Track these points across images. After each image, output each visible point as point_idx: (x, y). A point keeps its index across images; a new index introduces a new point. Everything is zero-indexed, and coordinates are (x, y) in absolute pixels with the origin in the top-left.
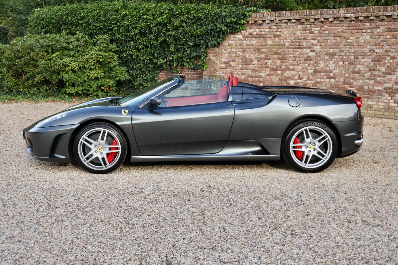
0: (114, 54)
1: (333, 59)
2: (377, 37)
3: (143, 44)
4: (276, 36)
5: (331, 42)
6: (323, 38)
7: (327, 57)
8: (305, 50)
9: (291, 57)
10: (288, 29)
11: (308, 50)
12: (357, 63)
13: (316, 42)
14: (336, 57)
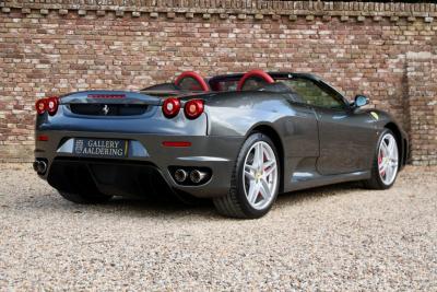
1: (85, 76)
2: (160, 43)
7: (72, 72)
12: (127, 81)
13: (51, 47)
14: (90, 72)
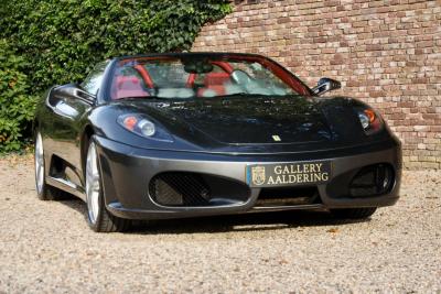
0: (17, 73)
3: (66, 53)
4: (282, 20)
5: (374, 24)
6: (360, 18)
7: (368, 54)
8: (330, 44)
9: (307, 60)
10: (301, 6)
11: (336, 44)
12: (420, 61)
13: (348, 26)
14: (384, 53)
